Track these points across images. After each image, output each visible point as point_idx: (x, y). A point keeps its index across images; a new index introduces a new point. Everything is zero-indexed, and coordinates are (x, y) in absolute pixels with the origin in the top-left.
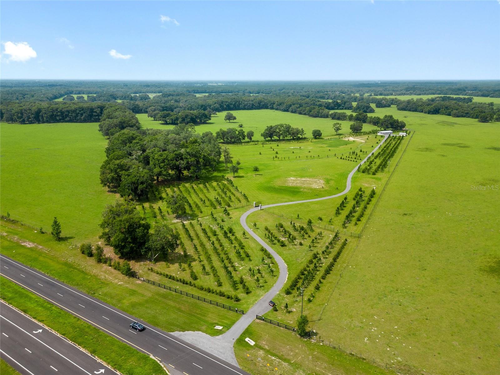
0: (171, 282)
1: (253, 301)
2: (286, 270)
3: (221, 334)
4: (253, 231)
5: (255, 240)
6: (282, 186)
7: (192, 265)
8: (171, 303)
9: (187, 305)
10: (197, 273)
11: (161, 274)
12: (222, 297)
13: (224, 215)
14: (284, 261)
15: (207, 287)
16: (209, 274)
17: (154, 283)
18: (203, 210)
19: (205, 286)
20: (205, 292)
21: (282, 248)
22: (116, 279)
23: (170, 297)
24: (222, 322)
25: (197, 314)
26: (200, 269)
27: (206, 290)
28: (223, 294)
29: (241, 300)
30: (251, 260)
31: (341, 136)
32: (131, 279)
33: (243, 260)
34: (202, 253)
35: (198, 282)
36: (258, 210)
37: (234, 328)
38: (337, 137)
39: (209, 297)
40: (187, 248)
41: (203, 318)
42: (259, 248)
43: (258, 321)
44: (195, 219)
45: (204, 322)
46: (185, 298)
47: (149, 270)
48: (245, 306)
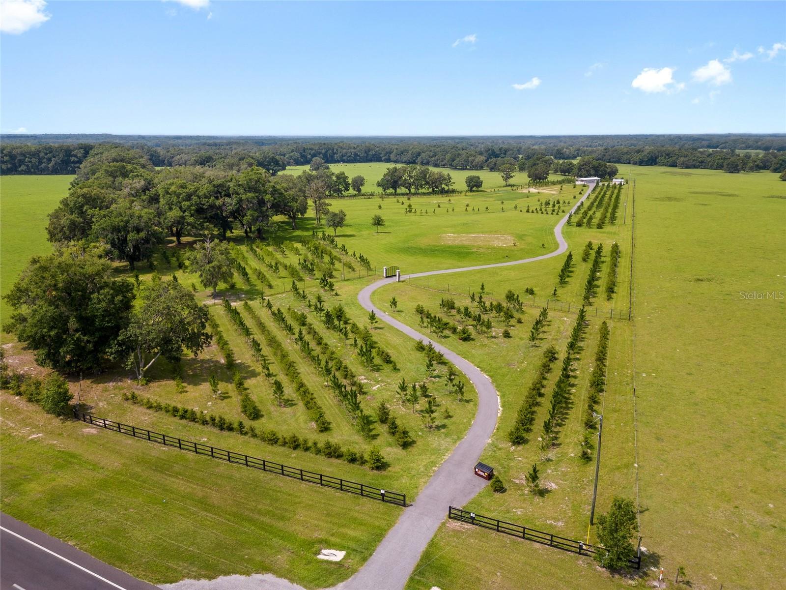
0: (185, 427)
1: (426, 467)
2: (492, 388)
3: (342, 578)
4: (389, 315)
5: (399, 331)
6: (435, 246)
7: (246, 386)
8: (180, 485)
9: (228, 488)
10: (261, 402)
11: (158, 408)
12: (334, 461)
13: (322, 291)
14: (479, 369)
15: (288, 436)
16: (292, 405)
17: (133, 432)
18: (273, 283)
19: (284, 431)
20: (282, 449)
21: (466, 345)
22: (27, 425)
23: (177, 468)
24: (343, 536)
25: (260, 513)
26: (269, 394)
27: (285, 444)
28: (336, 450)
29: (389, 466)
30: (399, 370)
31: (514, 188)
32: (68, 423)
33: (378, 370)
34: (271, 358)
35: (263, 425)
36: (393, 283)
37: (382, 554)
38: (509, 188)
39: (295, 460)
40: (235, 350)
41: (280, 524)
42: (411, 345)
43: (456, 525)
44: (256, 299)
45: (282, 538)
46: (223, 467)
47: (127, 399)
48: (405, 481)
